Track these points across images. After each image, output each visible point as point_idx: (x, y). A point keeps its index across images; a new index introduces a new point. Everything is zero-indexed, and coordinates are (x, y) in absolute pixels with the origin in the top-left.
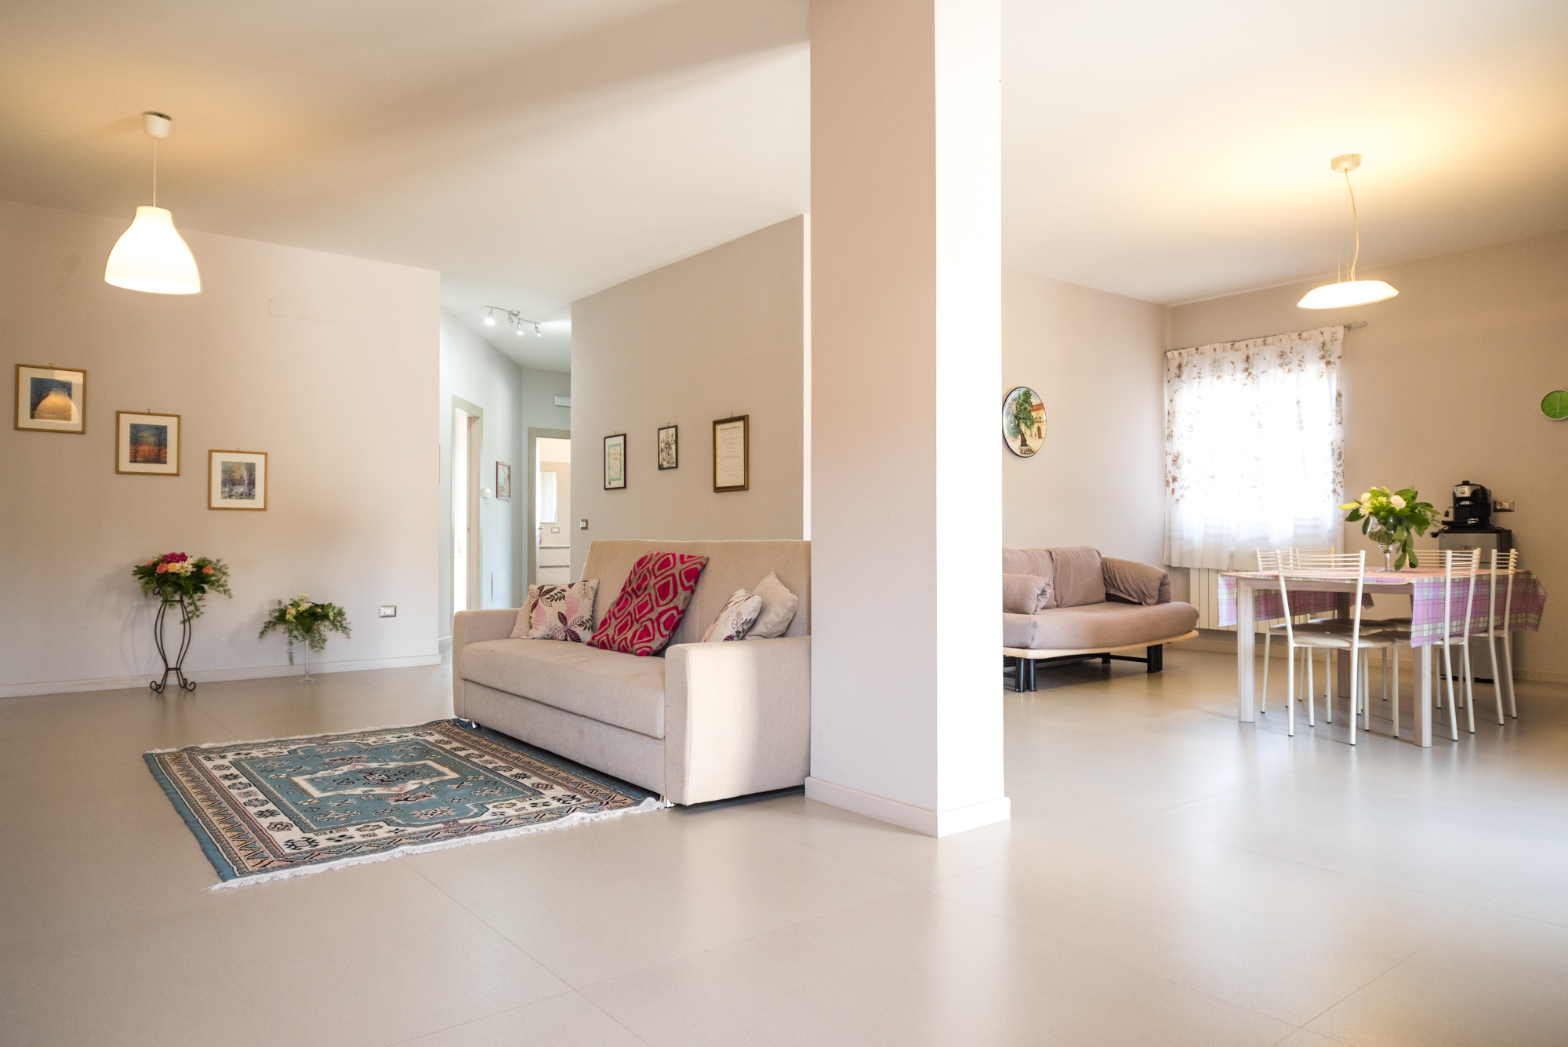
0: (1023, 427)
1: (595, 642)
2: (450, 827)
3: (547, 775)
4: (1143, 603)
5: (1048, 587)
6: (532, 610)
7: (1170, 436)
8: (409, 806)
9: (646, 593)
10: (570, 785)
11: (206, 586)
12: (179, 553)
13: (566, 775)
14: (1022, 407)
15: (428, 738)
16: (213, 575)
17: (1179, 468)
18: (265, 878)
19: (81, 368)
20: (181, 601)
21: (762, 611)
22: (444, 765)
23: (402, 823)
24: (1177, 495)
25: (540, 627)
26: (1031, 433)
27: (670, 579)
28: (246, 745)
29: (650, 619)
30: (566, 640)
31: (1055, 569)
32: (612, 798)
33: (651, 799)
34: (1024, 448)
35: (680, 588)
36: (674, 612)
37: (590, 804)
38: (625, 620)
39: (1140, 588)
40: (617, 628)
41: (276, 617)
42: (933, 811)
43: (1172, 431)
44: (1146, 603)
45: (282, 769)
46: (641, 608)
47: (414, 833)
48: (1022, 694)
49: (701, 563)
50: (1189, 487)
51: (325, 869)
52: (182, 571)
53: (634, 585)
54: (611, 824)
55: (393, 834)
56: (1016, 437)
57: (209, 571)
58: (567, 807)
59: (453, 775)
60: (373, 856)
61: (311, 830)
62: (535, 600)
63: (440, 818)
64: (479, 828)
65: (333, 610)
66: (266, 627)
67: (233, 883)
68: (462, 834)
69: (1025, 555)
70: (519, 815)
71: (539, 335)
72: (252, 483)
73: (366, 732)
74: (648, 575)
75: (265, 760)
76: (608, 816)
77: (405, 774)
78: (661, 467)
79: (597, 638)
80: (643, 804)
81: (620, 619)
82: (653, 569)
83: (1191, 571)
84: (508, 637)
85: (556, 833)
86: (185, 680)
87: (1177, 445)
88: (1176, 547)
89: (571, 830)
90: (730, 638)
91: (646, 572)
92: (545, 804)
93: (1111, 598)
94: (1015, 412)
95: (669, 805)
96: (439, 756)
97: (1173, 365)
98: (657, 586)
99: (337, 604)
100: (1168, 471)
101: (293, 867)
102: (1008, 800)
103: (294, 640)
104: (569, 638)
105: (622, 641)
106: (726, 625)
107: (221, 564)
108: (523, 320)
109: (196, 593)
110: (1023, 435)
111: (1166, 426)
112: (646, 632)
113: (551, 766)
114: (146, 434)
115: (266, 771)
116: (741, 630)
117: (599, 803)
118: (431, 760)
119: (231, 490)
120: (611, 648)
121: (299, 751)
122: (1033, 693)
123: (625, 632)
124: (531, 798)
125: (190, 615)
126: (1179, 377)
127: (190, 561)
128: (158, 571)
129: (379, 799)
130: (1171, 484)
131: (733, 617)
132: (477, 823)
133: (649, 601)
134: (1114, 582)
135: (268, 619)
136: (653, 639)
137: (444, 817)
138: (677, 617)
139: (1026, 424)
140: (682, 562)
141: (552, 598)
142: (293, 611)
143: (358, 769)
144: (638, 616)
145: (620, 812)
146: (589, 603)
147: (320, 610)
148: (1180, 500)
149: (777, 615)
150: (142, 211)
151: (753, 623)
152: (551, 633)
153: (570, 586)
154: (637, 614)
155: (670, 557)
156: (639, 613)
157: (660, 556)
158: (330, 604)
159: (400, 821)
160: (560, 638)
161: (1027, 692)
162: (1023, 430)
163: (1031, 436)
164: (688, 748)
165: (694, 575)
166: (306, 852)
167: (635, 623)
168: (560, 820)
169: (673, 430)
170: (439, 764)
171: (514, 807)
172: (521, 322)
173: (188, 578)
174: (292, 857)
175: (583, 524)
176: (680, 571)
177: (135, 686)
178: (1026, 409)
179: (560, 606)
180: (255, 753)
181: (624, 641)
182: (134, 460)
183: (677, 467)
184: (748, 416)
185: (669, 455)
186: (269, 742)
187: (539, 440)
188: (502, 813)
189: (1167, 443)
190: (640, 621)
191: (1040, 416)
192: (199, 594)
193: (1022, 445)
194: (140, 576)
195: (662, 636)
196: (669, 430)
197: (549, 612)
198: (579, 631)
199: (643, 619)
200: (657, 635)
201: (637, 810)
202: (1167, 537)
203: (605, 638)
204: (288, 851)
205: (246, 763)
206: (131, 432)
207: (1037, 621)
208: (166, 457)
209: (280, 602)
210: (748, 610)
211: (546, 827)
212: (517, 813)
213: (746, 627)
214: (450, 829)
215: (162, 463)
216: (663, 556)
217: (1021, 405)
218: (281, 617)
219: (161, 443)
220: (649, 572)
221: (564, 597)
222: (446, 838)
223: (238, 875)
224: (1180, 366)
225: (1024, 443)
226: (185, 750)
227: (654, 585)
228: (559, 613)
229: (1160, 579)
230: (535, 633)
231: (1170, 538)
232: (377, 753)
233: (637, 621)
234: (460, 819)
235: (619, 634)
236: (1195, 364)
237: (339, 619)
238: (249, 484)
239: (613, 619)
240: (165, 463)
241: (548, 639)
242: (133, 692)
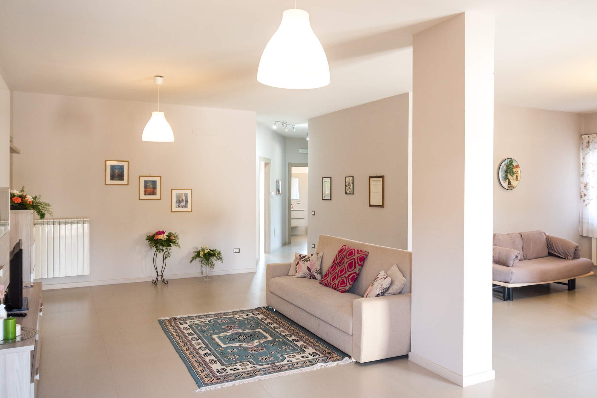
0: (509, 176)
1: (323, 282)
2: (273, 367)
3: (305, 340)
4: (566, 258)
5: (519, 255)
6: (297, 265)
7: (583, 175)
8: (256, 354)
9: (343, 265)
10: (315, 347)
11: (171, 244)
12: (161, 231)
13: (313, 341)
14: (509, 167)
15: (258, 316)
16: (174, 239)
17: (587, 190)
18: (212, 387)
19: (126, 160)
20: (163, 249)
21: (392, 283)
22: (266, 332)
23: (256, 363)
24: (586, 202)
25: (300, 273)
26: (513, 178)
27: (353, 260)
28: (193, 317)
29: (345, 277)
30: (310, 278)
31: (523, 242)
32: (332, 355)
33: (347, 358)
34: (510, 186)
35: (357, 265)
36: (355, 274)
37: (324, 358)
38: (335, 275)
39: (565, 252)
40: (332, 278)
41: (196, 255)
42: (461, 376)
43: (584, 173)
44: (568, 258)
45: (208, 331)
46: (341, 271)
47: (261, 369)
48: (506, 302)
49: (366, 254)
50: (592, 199)
51: (232, 385)
52: (163, 238)
53: (338, 261)
54: (332, 368)
55: (253, 369)
56: (506, 181)
57: (172, 238)
58: (315, 359)
59: (270, 338)
60: (248, 379)
61: (224, 365)
62: (298, 261)
63: (268, 362)
64: (283, 368)
65: (217, 252)
66: (192, 259)
67: (203, 389)
68: (278, 371)
69: (509, 237)
70: (297, 362)
71: (294, 130)
72: (186, 201)
73: (235, 312)
74: (344, 257)
75: (201, 326)
76: (331, 365)
77: (253, 336)
78: (346, 193)
79: (323, 281)
80: (344, 360)
81: (333, 274)
82: (346, 255)
83: (593, 239)
84: (287, 275)
85: (312, 372)
86: (164, 279)
87: (586, 179)
88: (585, 227)
89: (318, 370)
90: (378, 295)
91: (343, 256)
92: (307, 357)
93: (550, 254)
94: (505, 169)
95: (354, 361)
96: (264, 327)
97: (585, 142)
98: (348, 263)
99: (218, 250)
100: (582, 191)
101: (221, 383)
102: (494, 371)
103: (203, 265)
104: (311, 277)
105: (333, 285)
106: (377, 289)
107: (176, 234)
108: (288, 125)
109: (168, 247)
110: (509, 179)
111: (581, 170)
112: (343, 282)
113: (307, 336)
114: (149, 184)
115: (202, 331)
116: (383, 292)
117: (327, 358)
118: (261, 329)
119: (179, 204)
120: (329, 287)
121: (212, 321)
122: (511, 302)
123: (335, 280)
124: (301, 353)
125: (166, 256)
126: (588, 147)
127: (166, 234)
128: (155, 238)
129: (245, 350)
130: (583, 197)
131: (380, 286)
132: (282, 365)
133: (345, 269)
134: (552, 247)
135: (193, 256)
136: (346, 286)
137: (270, 361)
138: (356, 277)
139: (511, 175)
140: (358, 253)
141: (305, 261)
142: (202, 253)
143: (235, 333)
144: (340, 275)
145: (335, 363)
146: (319, 263)
147: (212, 252)
148: (588, 205)
149: (398, 286)
150: (154, 113)
151: (388, 289)
152: (304, 275)
153: (312, 255)
154: (340, 274)
155: (353, 250)
156: (341, 273)
157: (349, 250)
158: (216, 250)
159: (254, 362)
160: (308, 277)
161: (508, 301)
162: (509, 177)
163: (513, 180)
164: (362, 341)
165: (363, 260)
166: (224, 376)
167: (339, 277)
168: (313, 366)
169: (351, 178)
170: (264, 331)
171: (295, 358)
172: (287, 125)
173: (165, 241)
174: (220, 378)
175: (313, 213)
176: (357, 257)
177: (146, 281)
178: (510, 168)
179: (308, 264)
180: (197, 322)
181: (334, 285)
182: (145, 194)
183: (353, 194)
184: (384, 176)
185: (350, 188)
186: (200, 315)
187: (292, 167)
188: (291, 361)
189: (581, 178)
190: (341, 277)
191: (517, 170)
192: (169, 247)
193: (508, 184)
194: (149, 240)
195: (350, 284)
196: (350, 178)
197: (304, 266)
198: (315, 274)
199: (342, 276)
200: (348, 283)
201: (342, 362)
202: (581, 221)
203: (327, 282)
204: (218, 374)
205: (195, 327)
206: (144, 184)
207: (513, 271)
208: (156, 193)
209: (197, 248)
210: (386, 283)
211: (308, 369)
212: (297, 361)
213: (384, 291)
214: (273, 368)
215: (155, 195)
216: (350, 250)
217: (508, 166)
218: (198, 255)
219: (154, 187)
220: (344, 256)
221: (309, 260)
222: (273, 372)
223: (203, 385)
224: (588, 142)
225: (509, 183)
226: (172, 318)
227: (347, 262)
228: (308, 267)
229: (575, 248)
230: (298, 275)
231: (582, 222)
232: (241, 324)
233: (340, 277)
234: (276, 363)
235: (332, 281)
236: (596, 142)
237: (219, 255)
238: (185, 202)
239: (330, 274)
240: (156, 195)
241: (303, 277)
242: (146, 283)
